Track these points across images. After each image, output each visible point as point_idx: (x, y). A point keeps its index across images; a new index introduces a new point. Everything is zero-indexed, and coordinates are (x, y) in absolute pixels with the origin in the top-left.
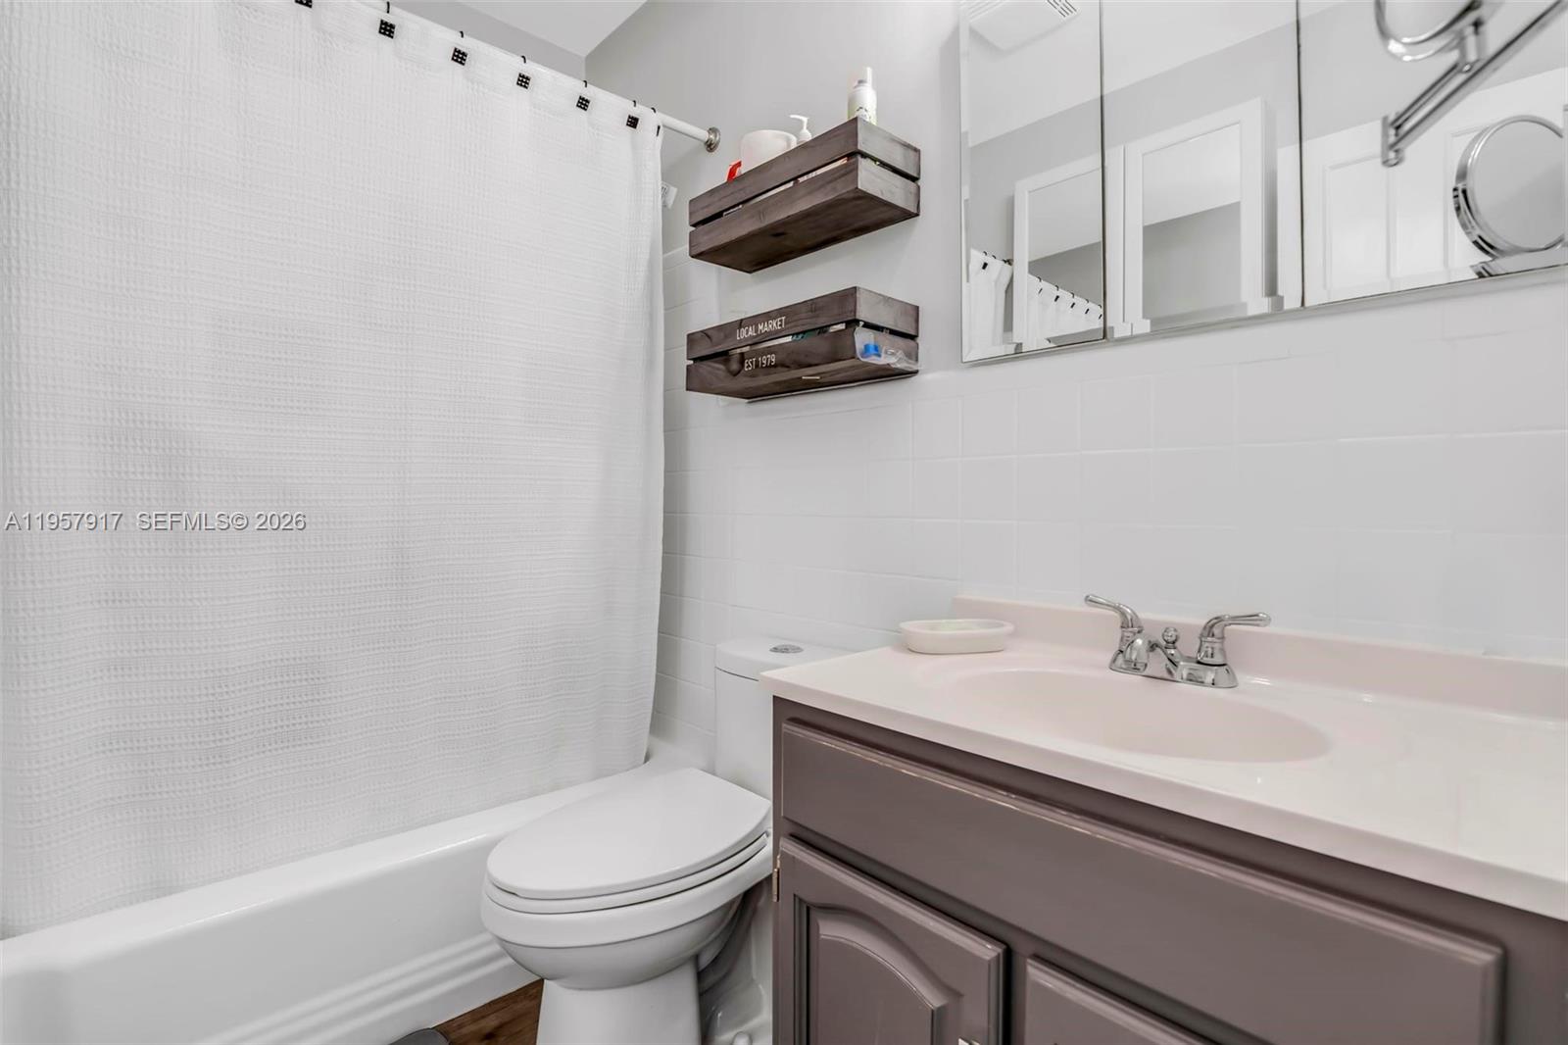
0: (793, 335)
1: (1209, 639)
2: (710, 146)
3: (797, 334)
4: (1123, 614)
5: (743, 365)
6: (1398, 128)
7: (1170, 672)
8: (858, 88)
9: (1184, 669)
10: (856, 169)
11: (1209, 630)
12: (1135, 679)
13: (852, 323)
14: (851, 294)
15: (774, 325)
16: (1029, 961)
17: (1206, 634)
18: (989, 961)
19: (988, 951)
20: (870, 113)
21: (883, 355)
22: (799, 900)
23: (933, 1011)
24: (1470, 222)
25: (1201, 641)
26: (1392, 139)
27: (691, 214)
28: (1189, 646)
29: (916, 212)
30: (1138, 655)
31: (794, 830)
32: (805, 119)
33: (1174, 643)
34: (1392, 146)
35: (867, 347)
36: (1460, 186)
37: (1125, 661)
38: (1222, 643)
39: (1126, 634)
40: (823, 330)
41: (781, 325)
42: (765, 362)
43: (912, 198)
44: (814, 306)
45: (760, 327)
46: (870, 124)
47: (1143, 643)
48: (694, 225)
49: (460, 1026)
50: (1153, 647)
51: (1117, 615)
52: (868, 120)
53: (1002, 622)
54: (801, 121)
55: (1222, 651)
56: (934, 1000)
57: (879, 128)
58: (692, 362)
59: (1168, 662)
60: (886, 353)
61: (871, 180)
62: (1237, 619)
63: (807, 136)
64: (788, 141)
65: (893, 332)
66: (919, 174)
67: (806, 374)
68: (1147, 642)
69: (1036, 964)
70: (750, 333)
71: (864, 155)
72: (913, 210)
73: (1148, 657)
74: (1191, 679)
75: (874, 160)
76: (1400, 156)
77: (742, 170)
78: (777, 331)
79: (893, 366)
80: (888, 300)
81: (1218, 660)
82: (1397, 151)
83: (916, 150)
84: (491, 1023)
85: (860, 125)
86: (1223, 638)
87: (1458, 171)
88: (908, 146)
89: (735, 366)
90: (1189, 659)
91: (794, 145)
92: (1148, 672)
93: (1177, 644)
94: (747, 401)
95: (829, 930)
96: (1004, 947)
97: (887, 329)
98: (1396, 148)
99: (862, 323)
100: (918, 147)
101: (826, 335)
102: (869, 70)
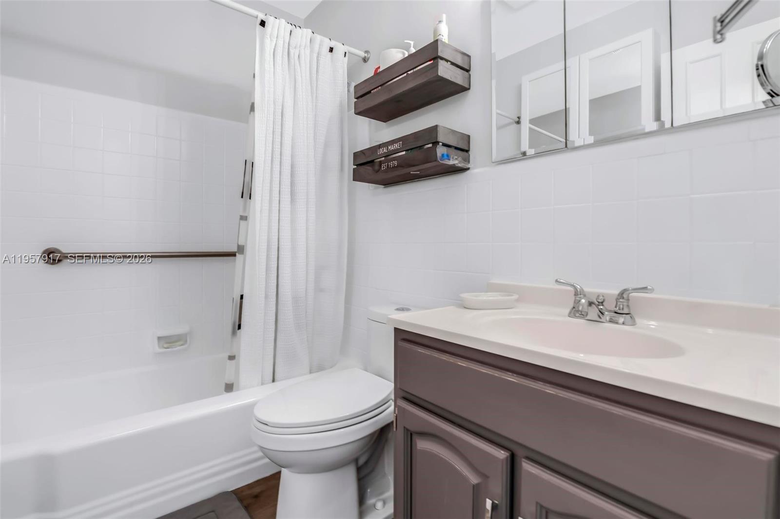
0: (406, 151)
1: (621, 300)
2: (365, 60)
3: (408, 150)
4: (575, 288)
5: (381, 167)
6: (722, 22)
7: (600, 318)
8: (439, 25)
9: (607, 316)
10: (437, 65)
11: (621, 295)
12: (581, 321)
13: (436, 143)
14: (435, 128)
15: (396, 146)
16: (524, 460)
17: (619, 298)
18: (503, 460)
19: (502, 454)
20: (445, 38)
21: (451, 159)
22: (406, 430)
23: (474, 485)
24: (765, 82)
25: (617, 302)
26: (719, 28)
27: (355, 93)
28: (610, 305)
29: (468, 87)
30: (583, 307)
31: (403, 395)
32: (412, 43)
33: (602, 303)
34: (719, 32)
35: (443, 155)
36: (760, 63)
37: (576, 312)
38: (628, 303)
39: (577, 299)
40: (421, 147)
41: (400, 146)
42: (392, 165)
43: (467, 81)
44: (416, 135)
45: (389, 148)
46: (445, 42)
47: (585, 302)
48: (357, 98)
49: (242, 492)
50: (591, 304)
51: (572, 289)
52: (443, 40)
53: (511, 294)
54: (410, 44)
55: (628, 306)
56: (474, 479)
57: (449, 45)
58: (356, 167)
59: (599, 312)
60: (453, 158)
61: (445, 71)
62: (636, 290)
63: (413, 50)
64: (404, 54)
65: (456, 148)
66: (470, 68)
67: (413, 171)
68: (587, 302)
69: (526, 461)
70: (384, 151)
71: (442, 59)
72: (467, 86)
73: (588, 309)
74: (611, 321)
75: (447, 61)
76: (723, 36)
77: (381, 70)
78: (398, 149)
79: (457, 165)
80: (454, 132)
81: (626, 311)
82: (722, 35)
83: (469, 57)
84: (257, 490)
85: (439, 42)
86: (628, 300)
87: (759, 54)
88: (464, 54)
89: (377, 168)
90: (610, 311)
91: (406, 55)
92: (589, 317)
93: (604, 303)
94: (383, 186)
95: (422, 445)
96: (510, 452)
97: (453, 146)
98: (721, 32)
99: (441, 144)
100: (469, 55)
101: (423, 150)
102: (444, 16)
